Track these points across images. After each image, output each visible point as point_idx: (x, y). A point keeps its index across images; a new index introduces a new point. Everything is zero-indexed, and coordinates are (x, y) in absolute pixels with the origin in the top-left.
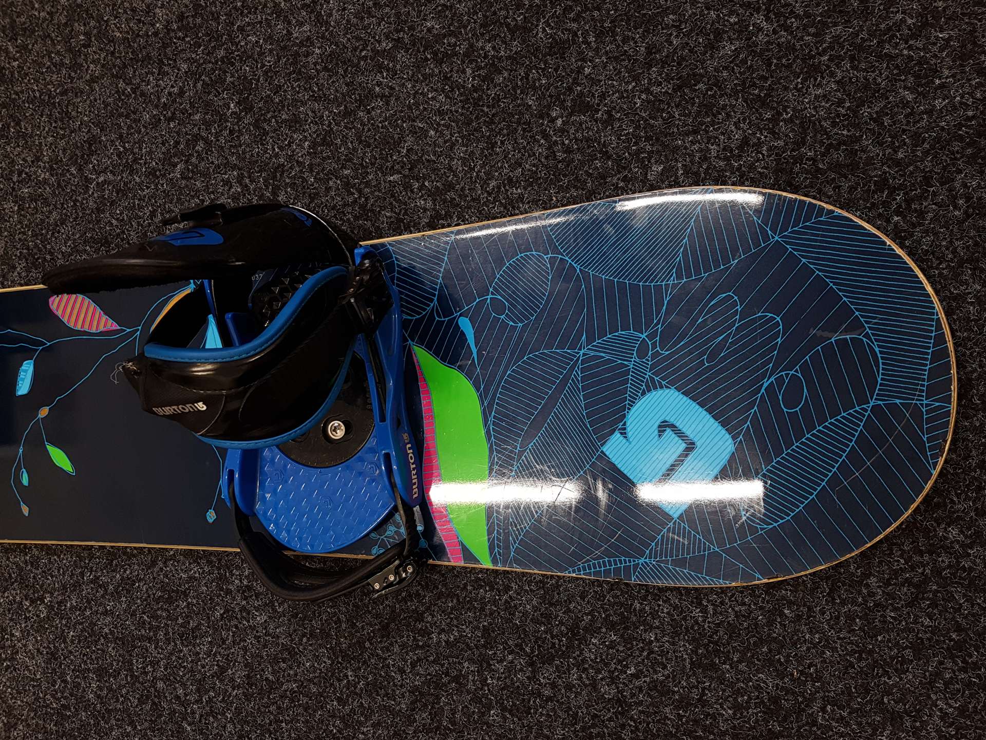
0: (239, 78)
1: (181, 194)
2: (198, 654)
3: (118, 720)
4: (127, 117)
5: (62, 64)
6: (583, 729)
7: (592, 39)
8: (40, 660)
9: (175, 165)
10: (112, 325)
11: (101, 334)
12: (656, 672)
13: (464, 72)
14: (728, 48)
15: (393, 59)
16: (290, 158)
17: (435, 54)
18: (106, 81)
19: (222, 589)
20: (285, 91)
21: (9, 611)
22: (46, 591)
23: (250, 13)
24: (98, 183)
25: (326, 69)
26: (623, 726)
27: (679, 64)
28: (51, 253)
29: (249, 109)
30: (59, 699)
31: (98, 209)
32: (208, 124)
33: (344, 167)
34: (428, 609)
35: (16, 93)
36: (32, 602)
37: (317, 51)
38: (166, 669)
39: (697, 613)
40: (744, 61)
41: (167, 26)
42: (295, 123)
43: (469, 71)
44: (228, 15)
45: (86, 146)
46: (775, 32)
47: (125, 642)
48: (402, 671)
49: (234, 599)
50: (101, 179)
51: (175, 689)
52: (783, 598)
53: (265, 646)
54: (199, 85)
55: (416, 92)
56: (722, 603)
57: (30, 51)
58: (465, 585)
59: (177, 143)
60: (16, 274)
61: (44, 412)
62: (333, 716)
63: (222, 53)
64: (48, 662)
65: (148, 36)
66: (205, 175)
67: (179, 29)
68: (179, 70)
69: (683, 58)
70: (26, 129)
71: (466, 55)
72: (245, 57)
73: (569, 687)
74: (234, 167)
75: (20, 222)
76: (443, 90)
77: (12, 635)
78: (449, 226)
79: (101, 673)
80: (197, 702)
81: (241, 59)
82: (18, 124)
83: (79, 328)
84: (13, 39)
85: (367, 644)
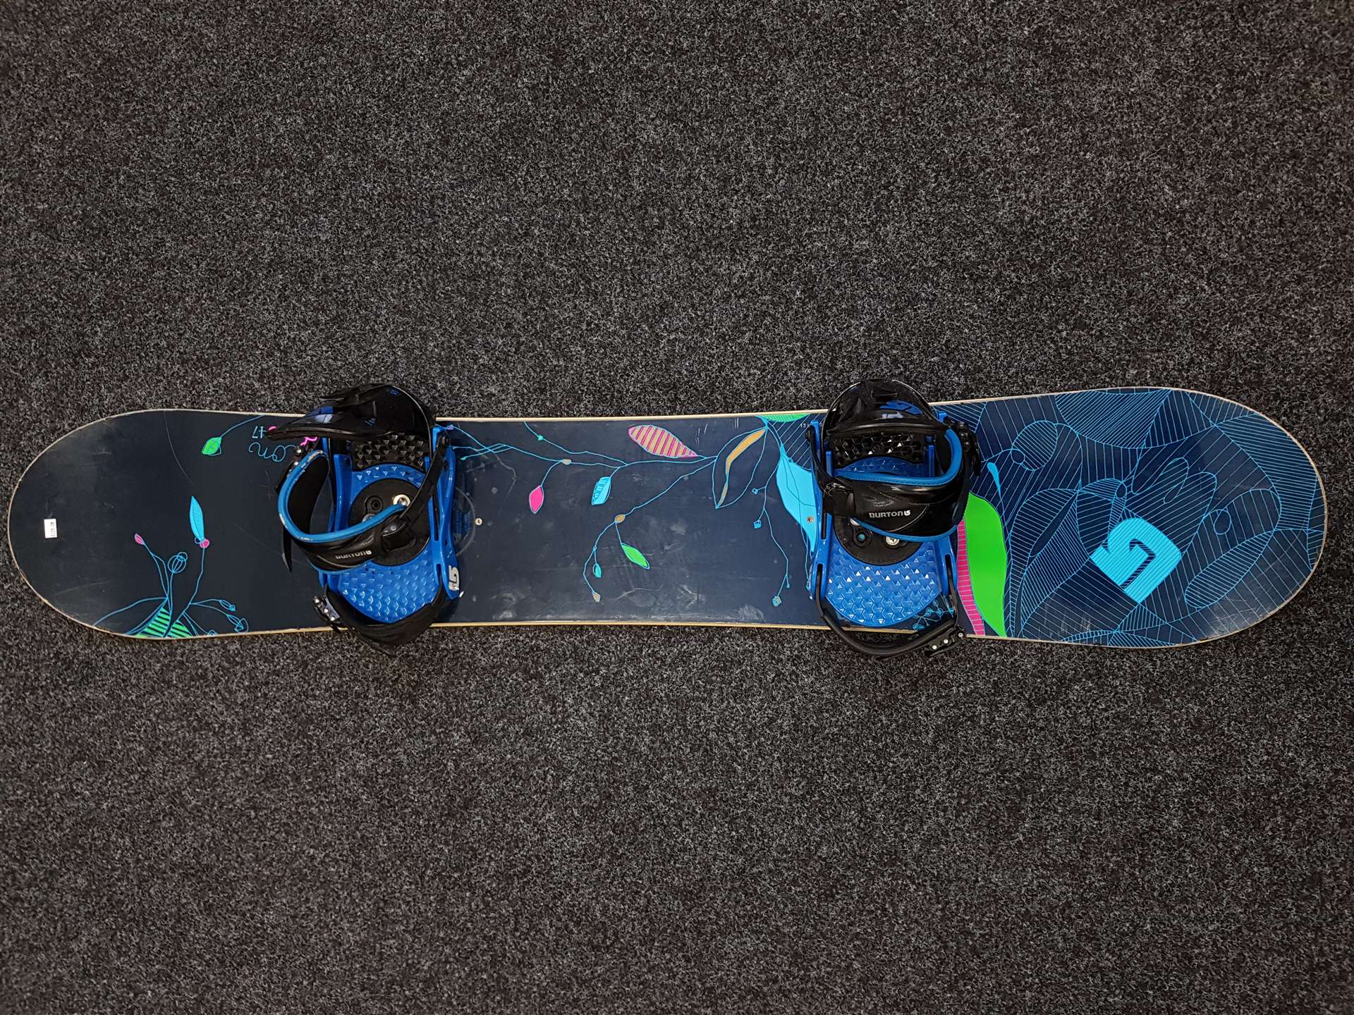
0: (805, 272)
1: (748, 355)
2: (749, 709)
3: (670, 766)
4: (700, 290)
5: (634, 239)
6: (1066, 748)
7: (1090, 280)
8: (592, 722)
9: (743, 333)
10: (690, 453)
11: (679, 459)
12: (1119, 706)
13: (993, 290)
14: (1183, 300)
15: (938, 275)
16: (847, 338)
17: (971, 275)
18: (680, 259)
19: (774, 658)
20: (845, 288)
21: (562, 682)
22: (602, 664)
23: (817, 223)
24: (669, 340)
25: (881, 275)
26: (1095, 744)
27: (1150, 305)
28: (619, 392)
29: (813, 297)
30: (611, 753)
31: (668, 361)
32: (775, 305)
33: (893, 348)
34: (950, 670)
35: (587, 257)
36: (586, 674)
37: (875, 261)
38: (719, 722)
39: (1149, 666)
40: (1192, 309)
41: (740, 224)
42: (853, 312)
43: (997, 291)
44: (798, 222)
45: (658, 309)
46: (1213, 293)
47: (680, 704)
48: (927, 715)
49: (784, 666)
50: (671, 337)
51: (726, 738)
52: (1206, 654)
53: (811, 701)
54: (769, 274)
55: (955, 300)
56: (1166, 658)
57: (602, 224)
58: (980, 652)
59: (746, 316)
60: (582, 405)
61: (620, 519)
62: (868, 751)
63: (791, 251)
64: (600, 723)
65: (721, 228)
66: (772, 343)
67: (752, 227)
68: (750, 259)
69: (1152, 302)
70: (596, 287)
71: (996, 278)
72: (811, 257)
73: (1057, 720)
74: (798, 340)
75: (587, 363)
76: (977, 302)
77: (564, 702)
78: (978, 397)
79: (655, 729)
80: (747, 746)
81: (807, 258)
82: (588, 281)
83: (658, 453)
84: (586, 212)
85: (900, 697)
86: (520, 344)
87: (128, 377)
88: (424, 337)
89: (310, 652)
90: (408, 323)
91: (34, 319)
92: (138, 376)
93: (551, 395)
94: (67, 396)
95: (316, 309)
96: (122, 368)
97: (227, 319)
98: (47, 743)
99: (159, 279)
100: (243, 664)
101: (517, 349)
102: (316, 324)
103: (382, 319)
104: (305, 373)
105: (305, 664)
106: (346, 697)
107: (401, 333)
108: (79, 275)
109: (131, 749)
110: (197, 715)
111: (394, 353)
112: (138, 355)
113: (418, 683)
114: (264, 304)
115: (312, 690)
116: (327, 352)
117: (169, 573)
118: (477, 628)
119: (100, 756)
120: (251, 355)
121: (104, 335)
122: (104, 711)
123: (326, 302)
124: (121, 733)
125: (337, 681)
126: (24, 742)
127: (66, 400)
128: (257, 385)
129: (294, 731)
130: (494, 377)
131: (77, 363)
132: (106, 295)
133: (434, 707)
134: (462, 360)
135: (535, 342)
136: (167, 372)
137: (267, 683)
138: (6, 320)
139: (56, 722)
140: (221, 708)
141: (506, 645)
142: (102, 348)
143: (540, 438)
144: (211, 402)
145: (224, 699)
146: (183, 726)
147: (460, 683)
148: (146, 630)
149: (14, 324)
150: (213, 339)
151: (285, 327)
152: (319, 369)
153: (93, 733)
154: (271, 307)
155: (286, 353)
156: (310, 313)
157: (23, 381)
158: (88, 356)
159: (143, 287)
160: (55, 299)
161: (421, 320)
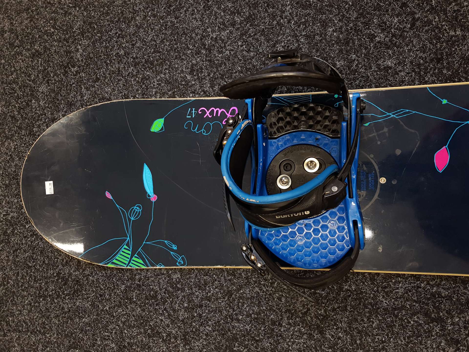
86: (415, 20)
87: (99, 79)
88: (324, 25)
89: (233, 284)
90: (309, 14)
91: (40, 45)
92: (106, 78)
93: (448, 63)
94: (61, 96)
95: (233, 13)
96: (95, 73)
97: (166, 29)
98: (54, 334)
99: (118, 6)
100: (183, 290)
101: (413, 25)
102: (233, 24)
103: (287, 14)
104: (225, 64)
105: (230, 294)
106: (263, 323)
107: (304, 23)
108: (66, 12)
109: (107, 345)
110: (151, 326)
111: (298, 41)
112: (105, 62)
113: (325, 317)
114: (192, 14)
115: (236, 314)
116: (242, 46)
117: (130, 220)
118: (378, 274)
119: (86, 347)
120: (184, 54)
121: (83, 51)
122: (89, 316)
123: (241, 6)
124: (100, 332)
125: (256, 309)
126: (40, 332)
127: (60, 98)
128: (189, 77)
129: (222, 346)
130: (391, 53)
131: (66, 72)
132: (84, 22)
133: (339, 338)
134: (359, 40)
135: (430, 17)
136: (125, 73)
137: (201, 306)
138: (24, 48)
139: (59, 321)
140: (168, 322)
141: (407, 291)
142: (82, 60)
143: (445, 102)
144: (156, 93)
145: (169, 315)
146: (141, 333)
147: (363, 320)
148: (115, 261)
149: (29, 50)
150: (156, 45)
151: (209, 30)
152: (236, 60)
153: (82, 330)
154: (198, 16)
155: (210, 51)
156: (228, 17)
157: (34, 88)
158: (74, 67)
159: (107, 14)
160: (52, 30)
161: (320, 11)
